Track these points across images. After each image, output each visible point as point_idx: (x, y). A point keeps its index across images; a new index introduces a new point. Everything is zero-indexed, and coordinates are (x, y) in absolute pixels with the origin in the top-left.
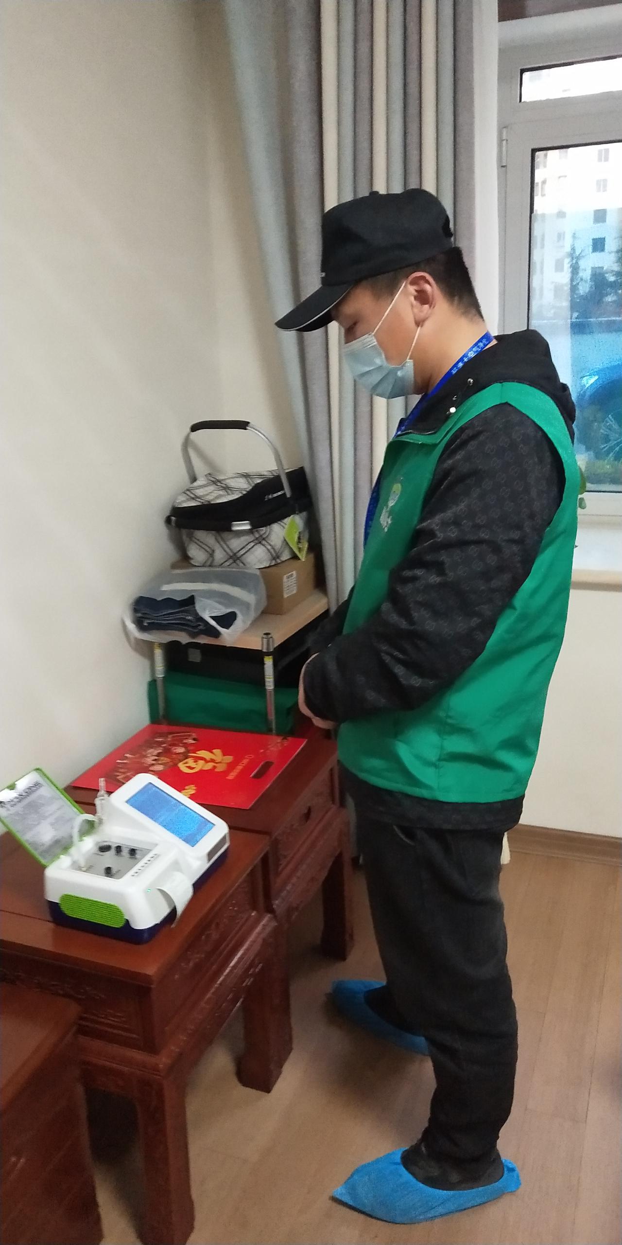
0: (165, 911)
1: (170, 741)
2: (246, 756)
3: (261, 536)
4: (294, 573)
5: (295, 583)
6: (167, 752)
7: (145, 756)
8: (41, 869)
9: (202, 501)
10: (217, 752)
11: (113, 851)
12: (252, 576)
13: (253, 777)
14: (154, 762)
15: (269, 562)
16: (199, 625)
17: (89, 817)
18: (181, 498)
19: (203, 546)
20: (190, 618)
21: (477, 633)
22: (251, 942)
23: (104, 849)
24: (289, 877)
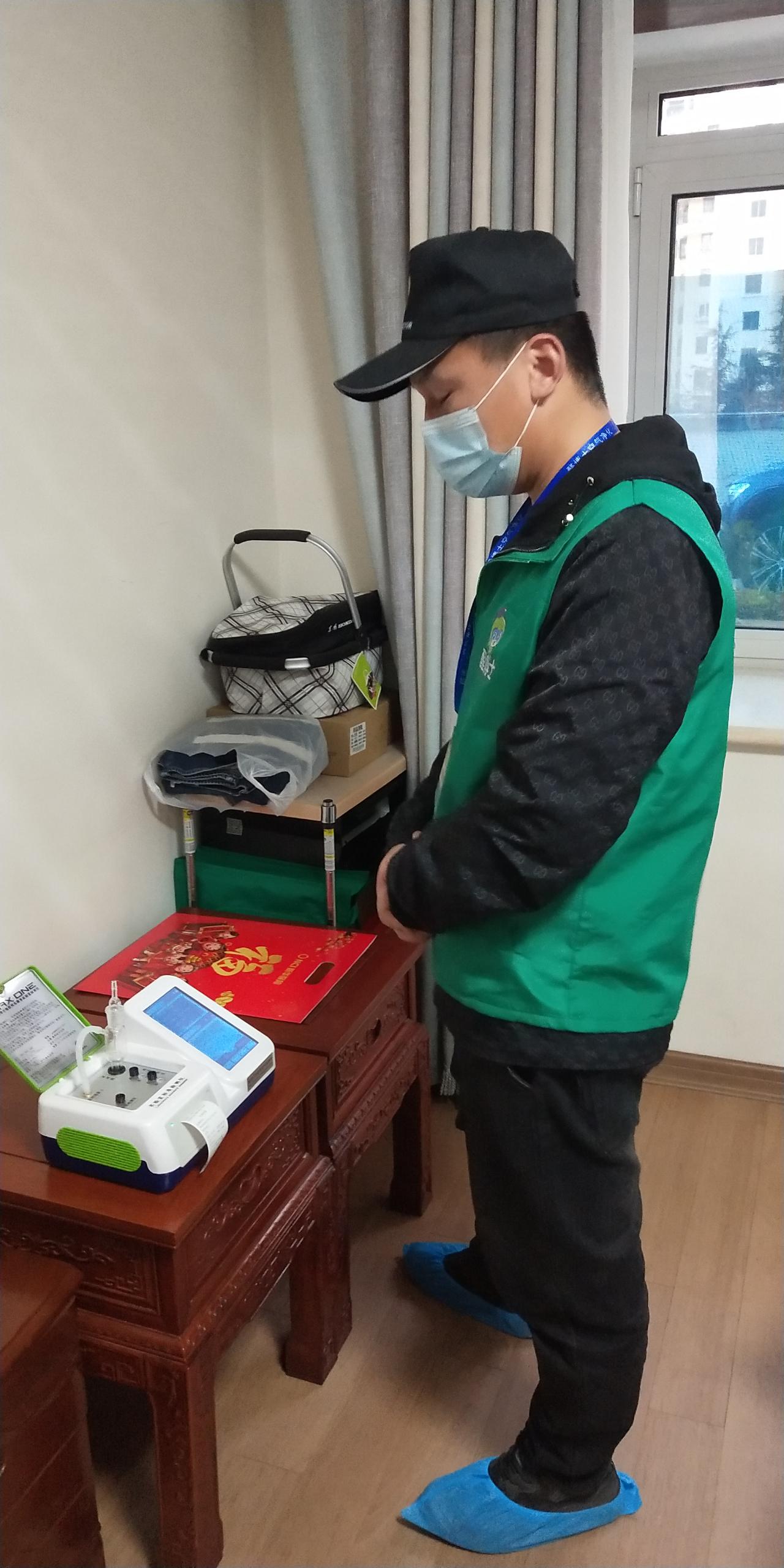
0: (193, 1151)
1: (201, 935)
2: (299, 956)
3: (322, 677)
4: (364, 724)
5: (364, 738)
6: (197, 949)
7: (170, 954)
8: (34, 1096)
9: (248, 631)
10: (262, 950)
11: (127, 1073)
12: (308, 728)
13: (306, 982)
14: (180, 962)
15: (332, 710)
16: (243, 789)
17: (97, 1030)
18: (221, 627)
19: (250, 689)
20: (229, 779)
21: (618, 804)
22: (302, 1191)
23: (115, 1071)
24: (351, 1110)
